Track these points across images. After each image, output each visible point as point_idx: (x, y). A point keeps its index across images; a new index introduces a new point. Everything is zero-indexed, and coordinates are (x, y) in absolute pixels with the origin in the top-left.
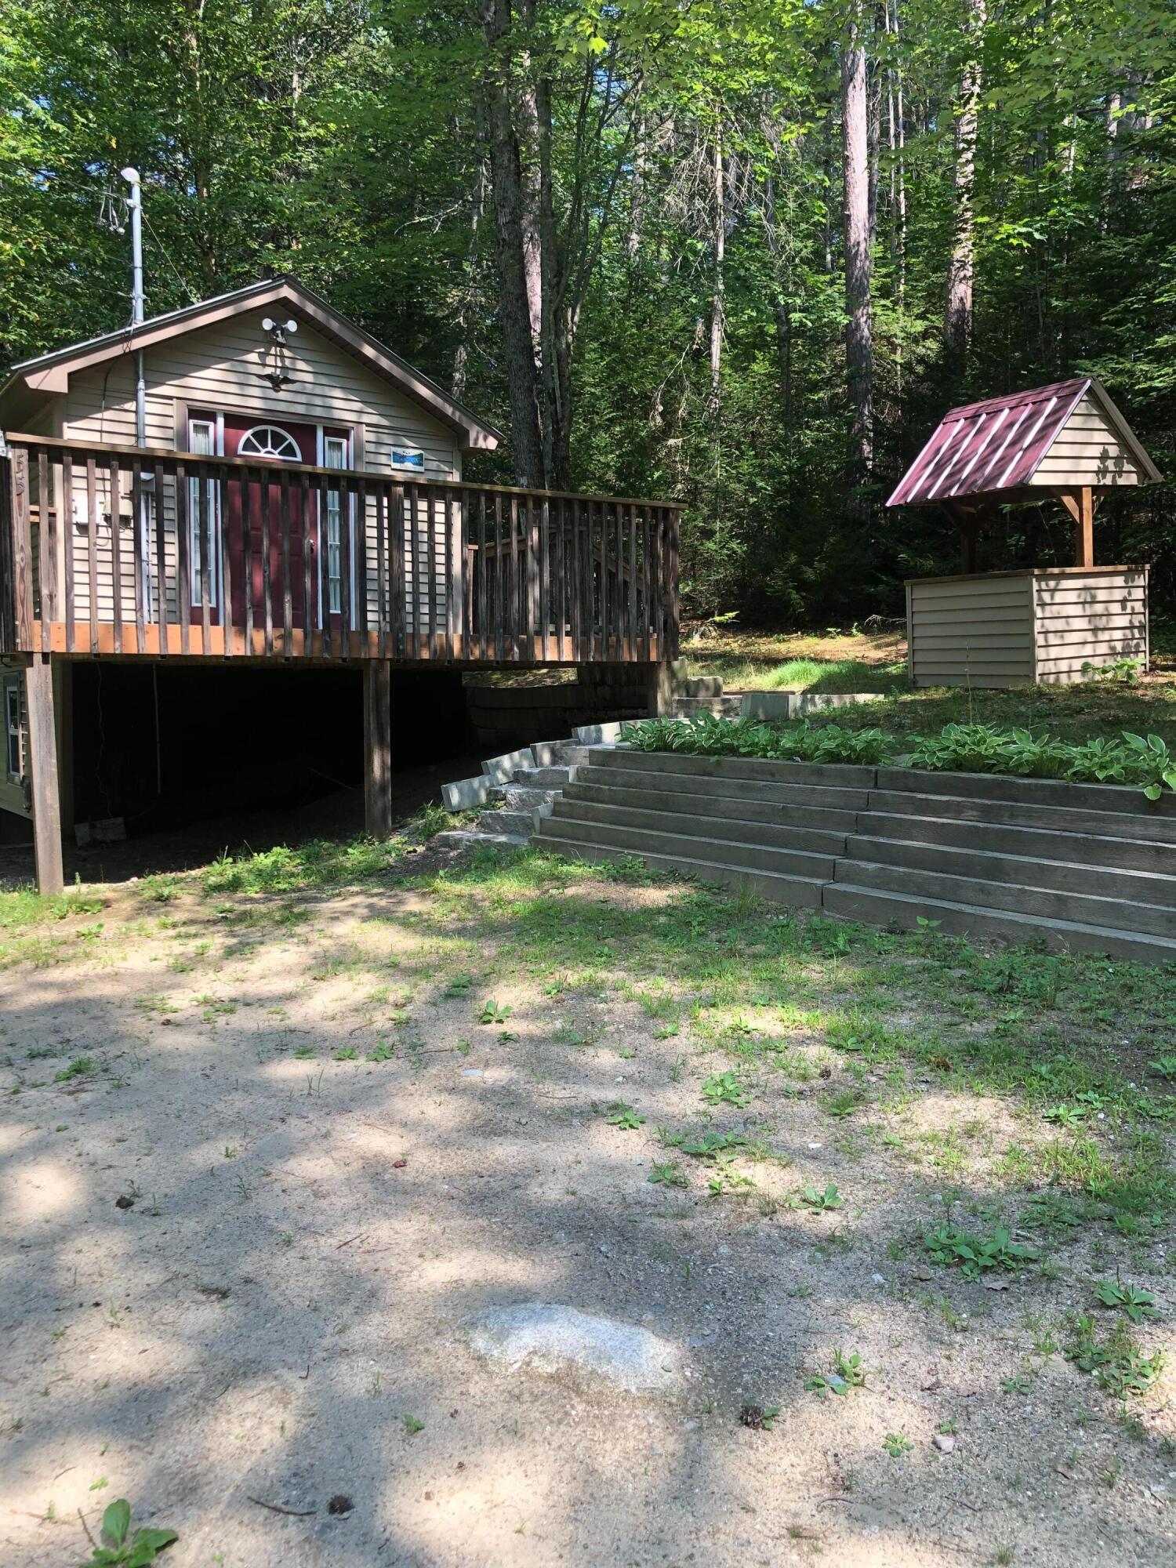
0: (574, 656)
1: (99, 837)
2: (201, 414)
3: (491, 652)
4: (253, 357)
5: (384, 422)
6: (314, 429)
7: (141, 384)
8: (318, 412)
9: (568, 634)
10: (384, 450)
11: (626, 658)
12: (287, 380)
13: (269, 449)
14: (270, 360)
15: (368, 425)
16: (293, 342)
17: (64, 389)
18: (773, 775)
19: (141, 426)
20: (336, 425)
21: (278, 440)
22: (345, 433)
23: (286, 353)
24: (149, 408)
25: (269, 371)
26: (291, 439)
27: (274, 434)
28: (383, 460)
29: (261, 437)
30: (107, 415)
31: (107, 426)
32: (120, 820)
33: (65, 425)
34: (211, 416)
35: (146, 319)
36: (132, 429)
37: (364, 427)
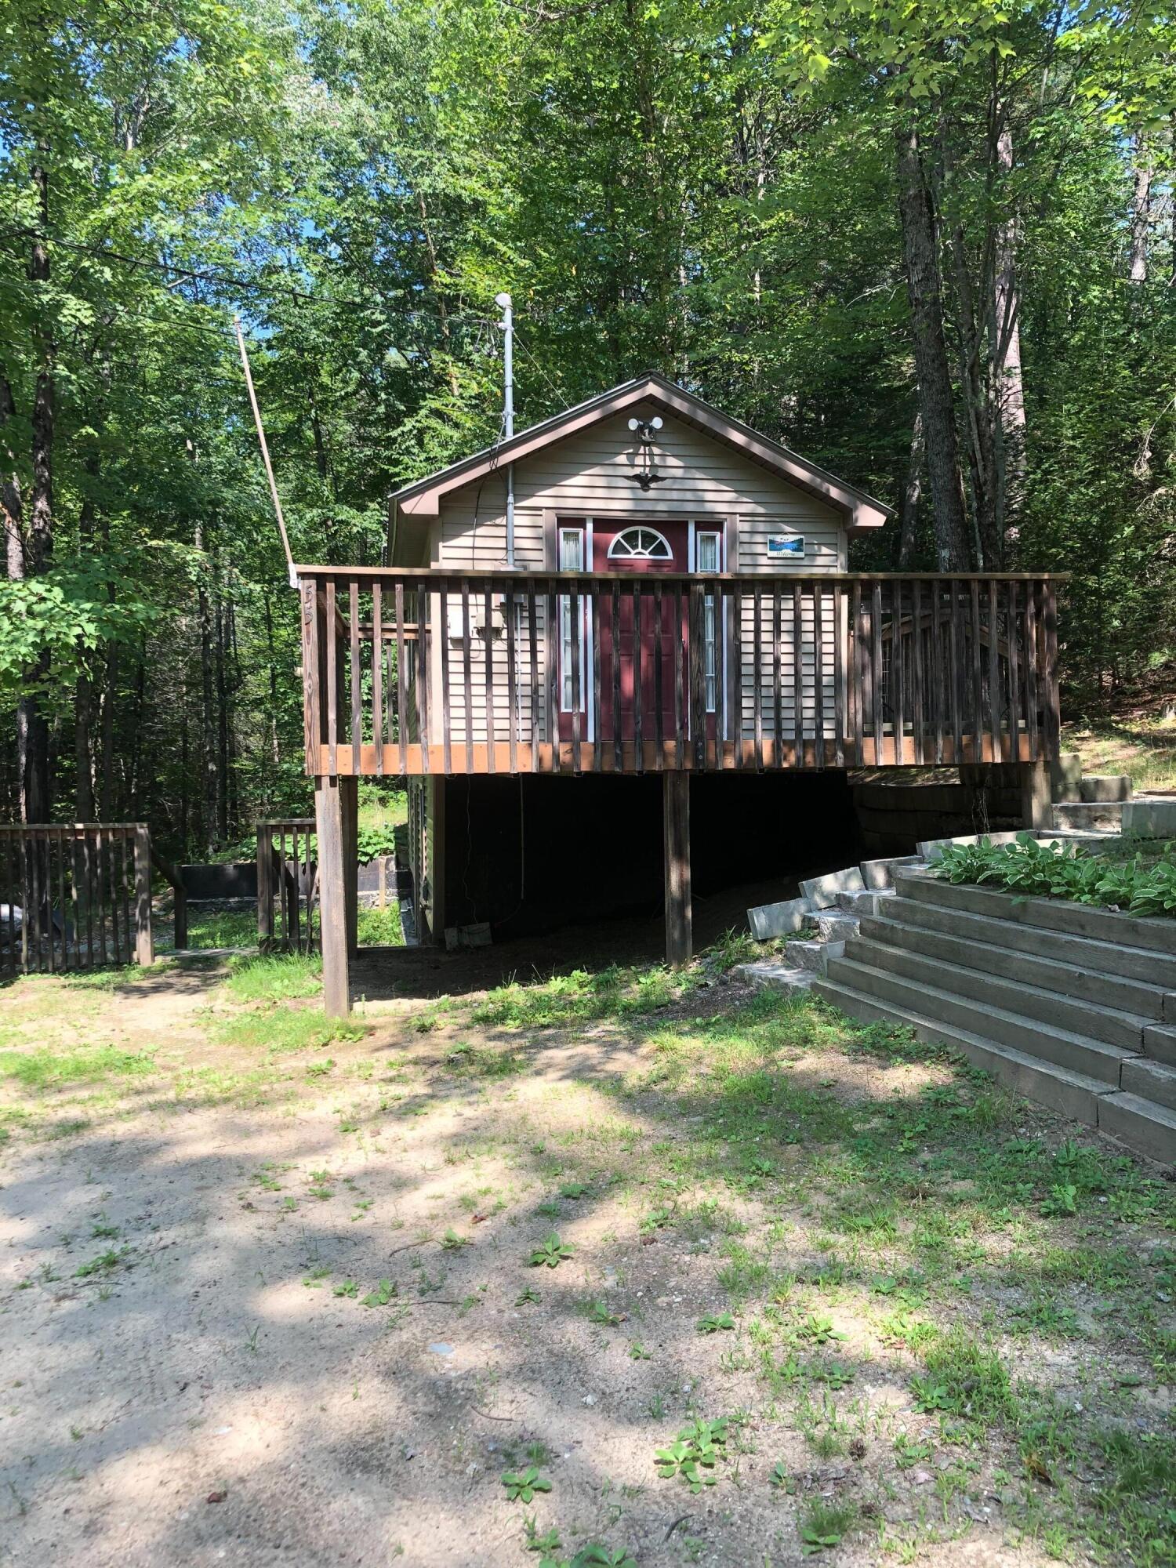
0: (917, 758)
1: (466, 942)
2: (570, 521)
3: (809, 758)
4: (622, 459)
5: (761, 510)
6: (685, 524)
7: (511, 499)
8: (690, 507)
9: (907, 733)
10: (759, 538)
11: (987, 757)
12: (656, 479)
13: (640, 549)
14: (639, 460)
15: (742, 515)
16: (662, 439)
17: (435, 511)
18: (1082, 927)
19: (510, 539)
20: (707, 519)
21: (648, 539)
22: (718, 526)
23: (656, 450)
24: (518, 521)
25: (638, 471)
26: (661, 537)
27: (646, 535)
28: (760, 549)
29: (631, 538)
30: (480, 531)
31: (479, 542)
32: (486, 925)
33: (441, 544)
34: (580, 522)
35: (515, 433)
36: (502, 543)
37: (738, 518)
